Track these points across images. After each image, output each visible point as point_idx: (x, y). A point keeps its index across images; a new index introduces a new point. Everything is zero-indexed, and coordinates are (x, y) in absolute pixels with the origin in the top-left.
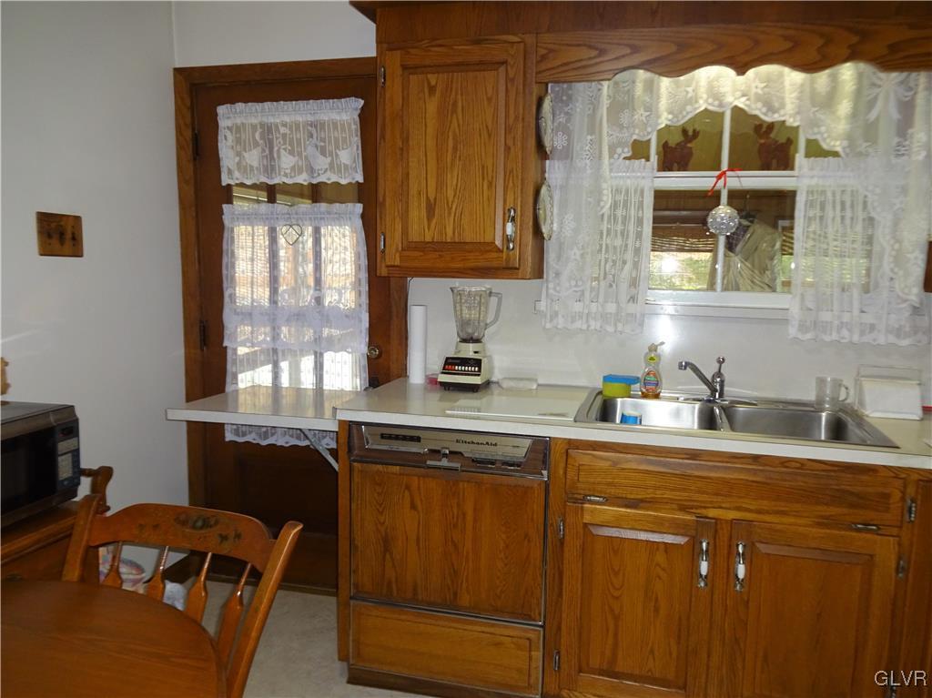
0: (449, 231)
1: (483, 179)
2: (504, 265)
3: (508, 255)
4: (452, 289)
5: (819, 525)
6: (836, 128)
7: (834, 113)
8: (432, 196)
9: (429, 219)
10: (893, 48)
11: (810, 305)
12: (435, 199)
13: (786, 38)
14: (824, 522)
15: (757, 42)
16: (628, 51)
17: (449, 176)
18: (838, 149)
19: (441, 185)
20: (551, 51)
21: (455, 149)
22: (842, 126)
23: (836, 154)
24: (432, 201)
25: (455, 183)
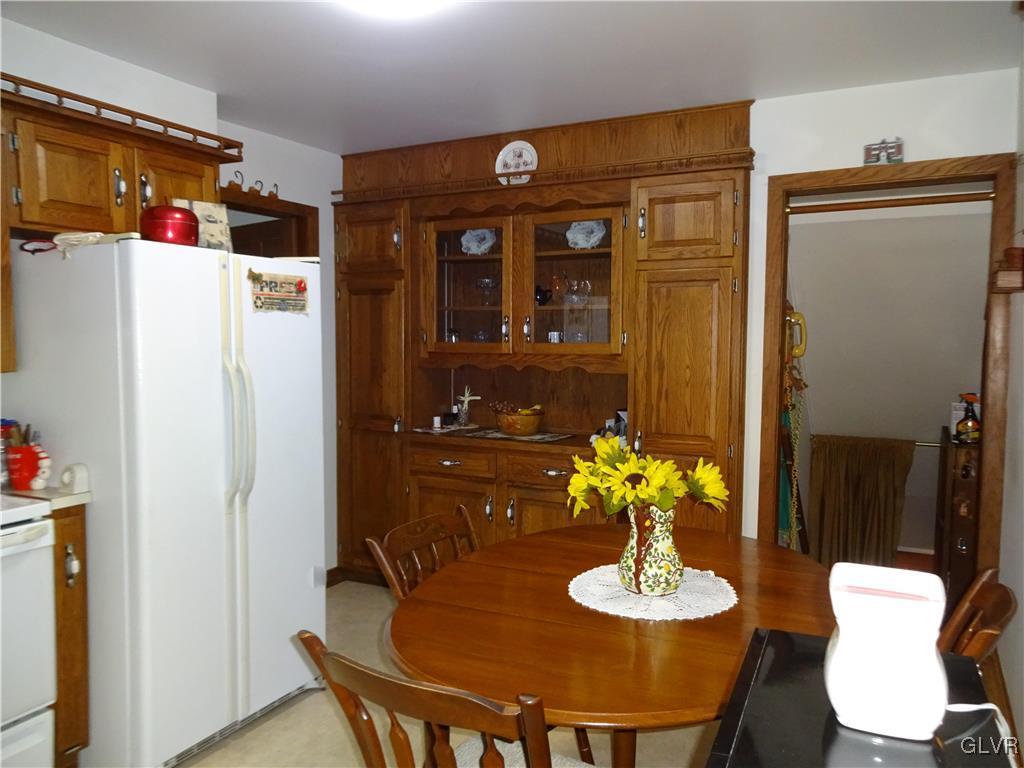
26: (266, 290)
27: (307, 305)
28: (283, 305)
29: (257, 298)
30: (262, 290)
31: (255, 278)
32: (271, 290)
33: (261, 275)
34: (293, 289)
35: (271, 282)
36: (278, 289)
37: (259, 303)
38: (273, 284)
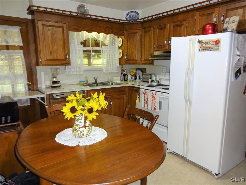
0: (55, 57)
1: (61, 47)
2: (66, 63)
3: (67, 61)
4: (50, 68)
5: (118, 95)
6: (107, 42)
7: (106, 39)
8: (51, 50)
9: (51, 55)
10: (116, 32)
11: (106, 67)
12: (52, 51)
13: (104, 29)
14: (119, 95)
15: (101, 29)
16: (83, 28)
17: (54, 47)
18: (108, 45)
19: (53, 48)
20: (71, 26)
21: (55, 42)
22: (108, 42)
23: (108, 46)
24: (51, 51)
25: (56, 48)
26: (204, 45)
27: (220, 48)
28: (210, 49)
29: (200, 48)
30: (202, 45)
31: (200, 42)
32: (206, 45)
33: (202, 41)
34: (214, 43)
35: (206, 42)
36: (208, 44)
37: (201, 49)
38: (207, 43)
